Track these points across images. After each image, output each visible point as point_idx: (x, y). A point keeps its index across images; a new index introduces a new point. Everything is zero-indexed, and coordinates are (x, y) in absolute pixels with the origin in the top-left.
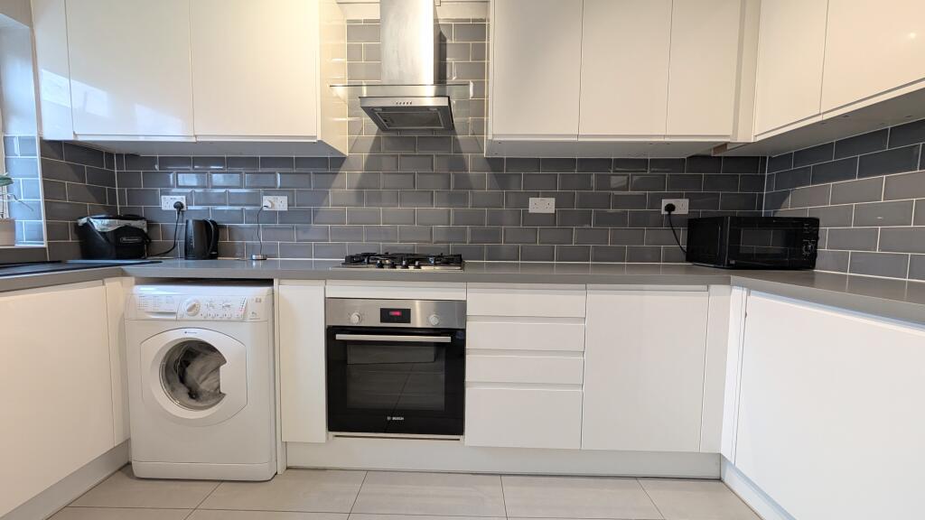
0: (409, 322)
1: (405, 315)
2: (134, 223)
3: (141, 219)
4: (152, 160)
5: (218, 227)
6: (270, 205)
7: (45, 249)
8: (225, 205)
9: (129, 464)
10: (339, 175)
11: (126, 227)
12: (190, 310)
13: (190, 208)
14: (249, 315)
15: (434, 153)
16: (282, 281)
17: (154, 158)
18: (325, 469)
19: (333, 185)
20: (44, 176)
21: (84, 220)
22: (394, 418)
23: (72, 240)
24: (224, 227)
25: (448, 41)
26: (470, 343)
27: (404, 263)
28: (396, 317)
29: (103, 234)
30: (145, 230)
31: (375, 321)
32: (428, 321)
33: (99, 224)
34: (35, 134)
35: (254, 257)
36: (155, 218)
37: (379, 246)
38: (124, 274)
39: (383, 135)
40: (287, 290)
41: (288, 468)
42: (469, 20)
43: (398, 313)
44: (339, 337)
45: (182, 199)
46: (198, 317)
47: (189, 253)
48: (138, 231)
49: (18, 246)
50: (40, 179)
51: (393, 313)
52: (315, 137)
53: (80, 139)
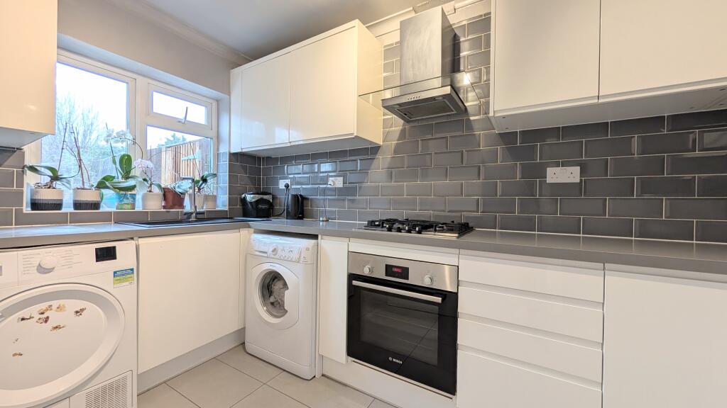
0: (407, 279)
1: (404, 272)
2: (265, 197)
3: (270, 194)
4: (276, 159)
5: (304, 198)
6: (332, 184)
7: (227, 211)
8: (308, 184)
9: (244, 343)
10: (375, 160)
11: (262, 199)
12: (273, 251)
13: (293, 187)
14: (302, 259)
15: (448, 135)
16: (324, 237)
17: (278, 158)
18: (345, 385)
19: (372, 167)
20: (229, 172)
21: (243, 196)
22: (394, 360)
23: (239, 206)
24: (307, 199)
25: (462, 39)
26: (462, 307)
27: (417, 229)
28: (397, 273)
29: (251, 203)
30: (271, 200)
31: (381, 275)
32: (423, 280)
33: (250, 198)
34: (227, 151)
35: (321, 219)
36: (276, 193)
37: (402, 214)
38: (249, 227)
39: (407, 127)
40: (326, 243)
41: (323, 375)
42: (481, 16)
43: (399, 270)
44: (355, 283)
45: (288, 181)
46: (277, 256)
47: (289, 216)
48: (266, 202)
49: (217, 209)
50: (228, 173)
51: (395, 270)
52: (352, 134)
53: (244, 150)
